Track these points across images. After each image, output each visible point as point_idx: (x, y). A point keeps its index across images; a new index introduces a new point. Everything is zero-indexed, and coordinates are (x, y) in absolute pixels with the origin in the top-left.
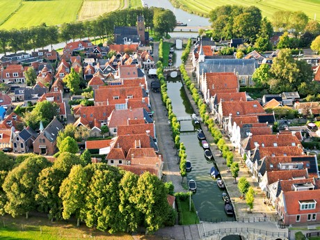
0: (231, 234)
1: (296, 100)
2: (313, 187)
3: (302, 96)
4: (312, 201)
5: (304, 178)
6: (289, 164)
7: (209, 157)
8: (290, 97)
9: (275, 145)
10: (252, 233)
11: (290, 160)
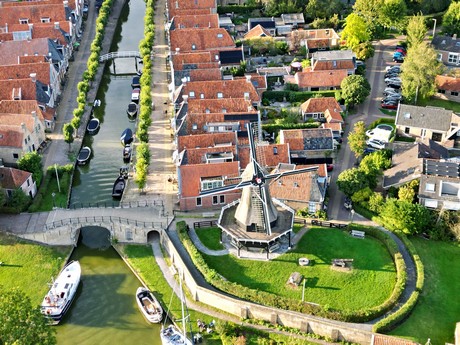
0: (87, 224)
1: (299, 26)
2: (232, 158)
3: (308, 20)
4: (219, 177)
5: (230, 145)
6: (219, 124)
7: (131, 114)
8: (291, 21)
9: (220, 95)
10: (117, 223)
11: (223, 118)
